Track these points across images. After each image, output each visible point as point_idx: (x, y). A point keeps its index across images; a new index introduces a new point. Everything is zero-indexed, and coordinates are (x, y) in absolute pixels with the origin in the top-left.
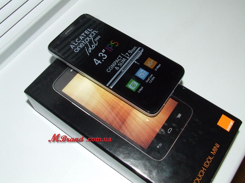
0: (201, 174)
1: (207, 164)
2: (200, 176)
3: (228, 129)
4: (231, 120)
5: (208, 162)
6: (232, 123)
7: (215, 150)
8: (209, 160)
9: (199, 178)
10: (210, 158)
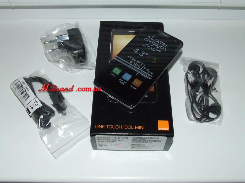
0: (117, 127)
1: (126, 127)
2: (115, 127)
3: (160, 129)
4: (168, 128)
5: (128, 127)
6: (167, 129)
7: (139, 127)
8: (129, 127)
9: (114, 127)
10: (131, 127)
